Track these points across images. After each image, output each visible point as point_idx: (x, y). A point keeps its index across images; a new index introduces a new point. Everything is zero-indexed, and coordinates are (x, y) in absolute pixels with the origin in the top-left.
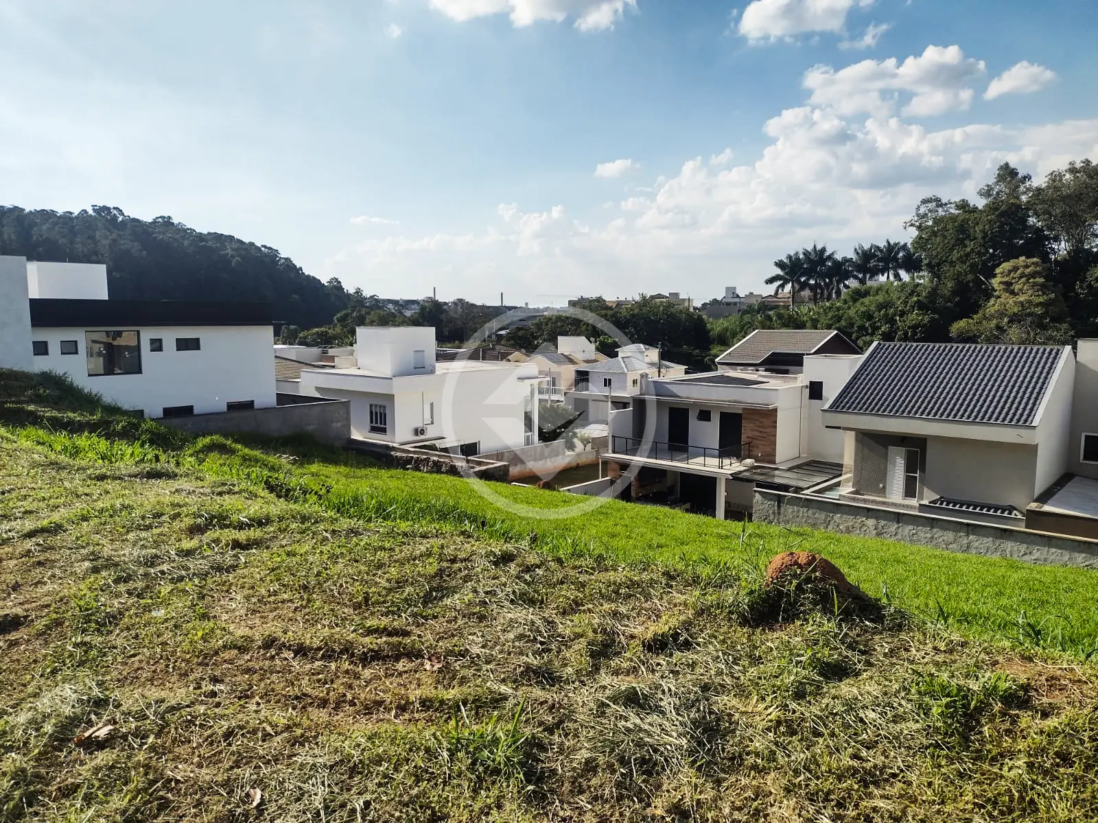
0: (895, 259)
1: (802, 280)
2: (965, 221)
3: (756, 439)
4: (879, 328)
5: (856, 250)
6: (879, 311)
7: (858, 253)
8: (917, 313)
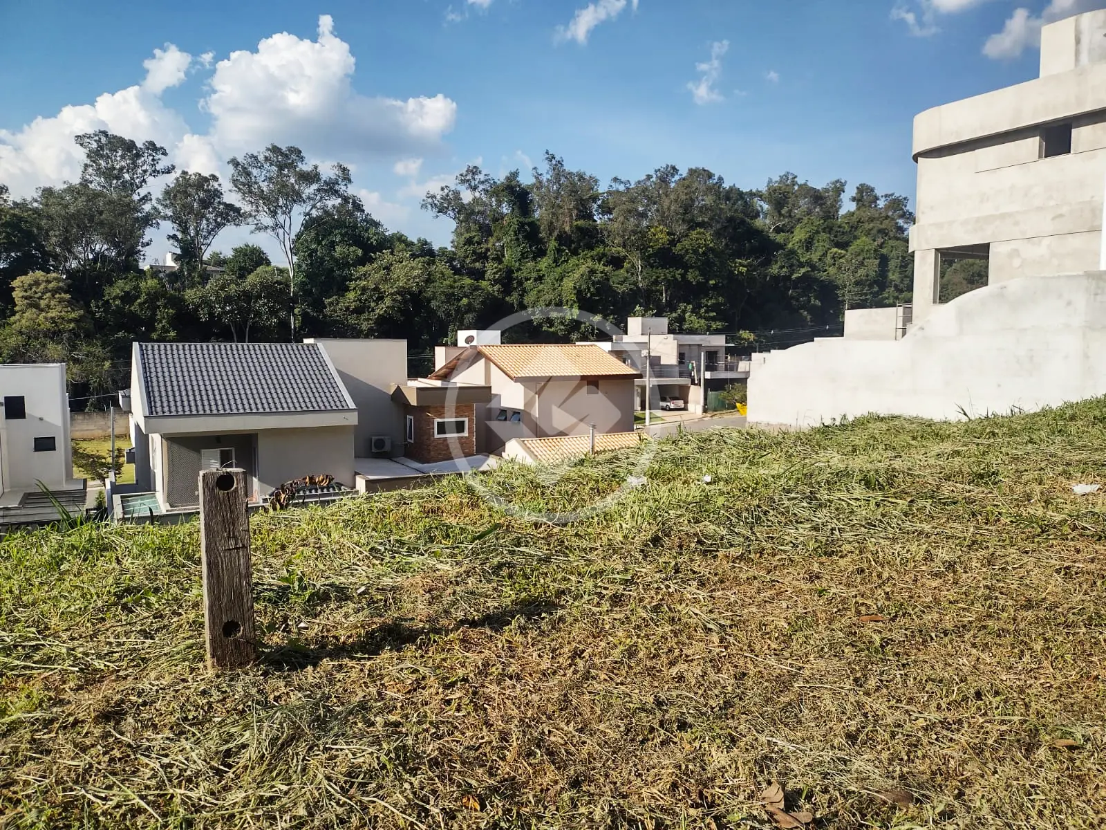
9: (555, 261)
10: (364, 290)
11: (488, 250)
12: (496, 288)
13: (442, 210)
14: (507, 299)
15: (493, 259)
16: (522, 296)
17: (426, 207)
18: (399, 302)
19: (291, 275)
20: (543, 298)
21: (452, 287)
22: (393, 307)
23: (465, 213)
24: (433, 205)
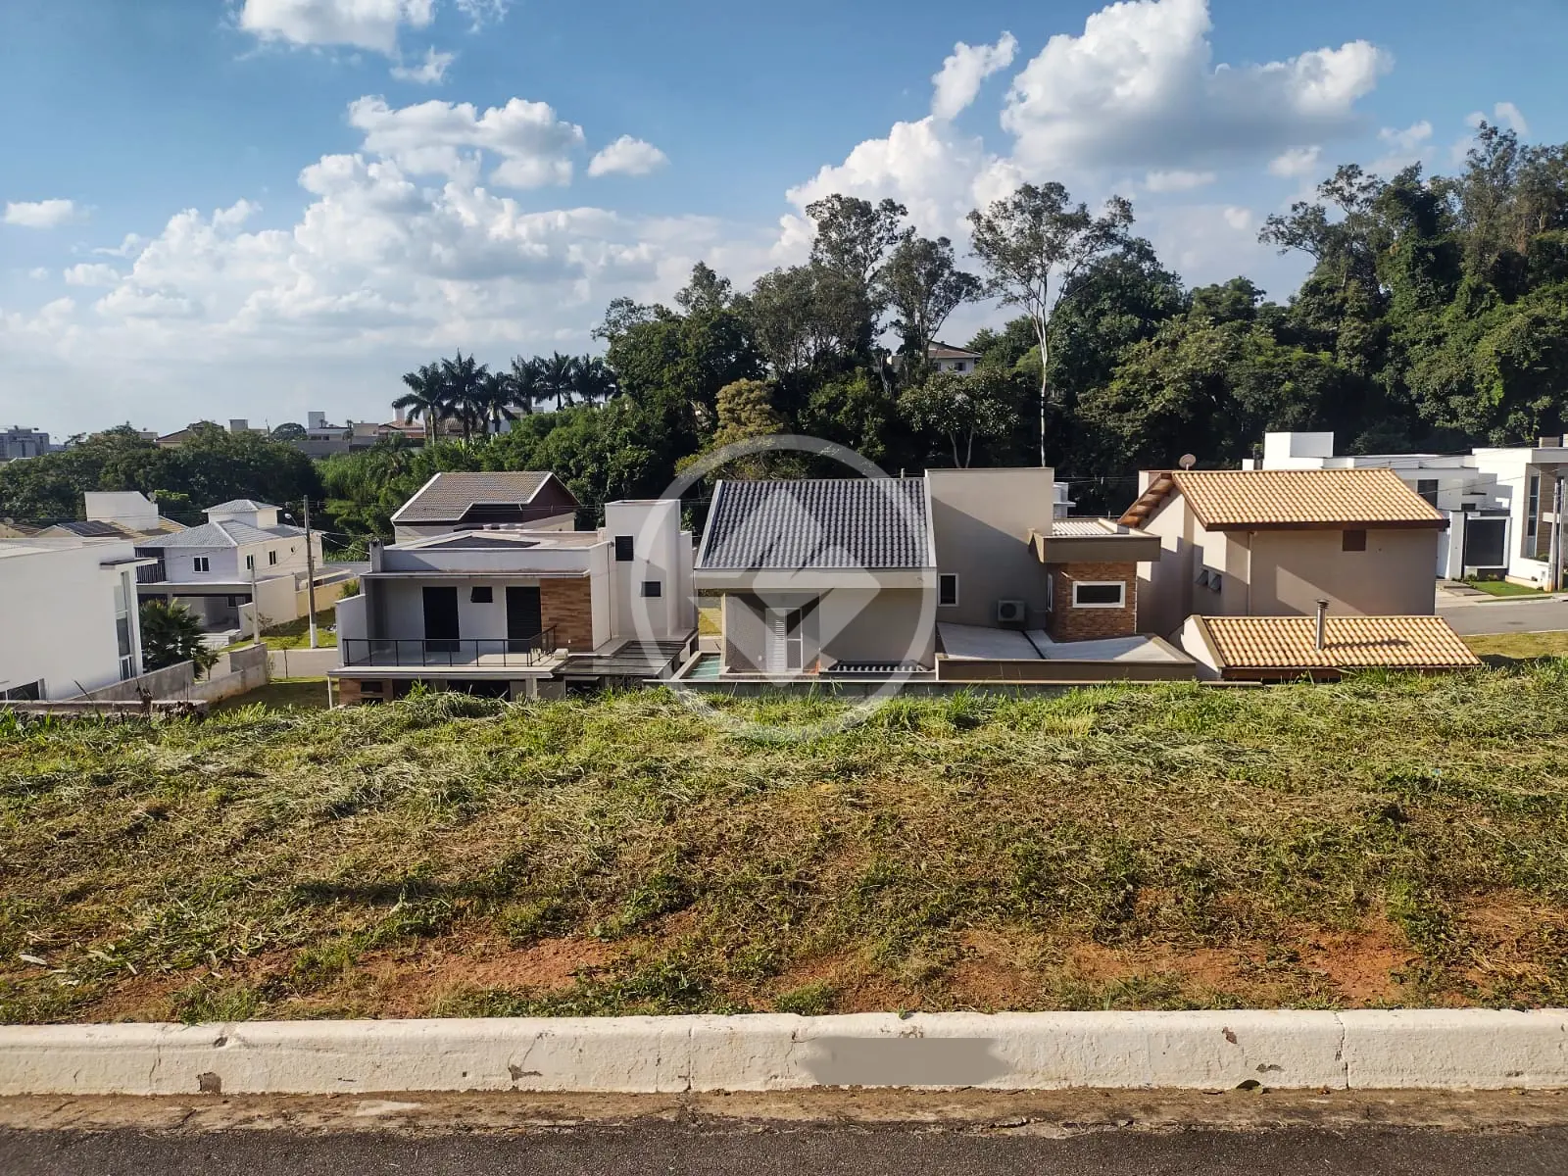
0: (566, 378)
1: (445, 403)
2: (672, 333)
3: (563, 620)
4: (585, 468)
5: (514, 364)
6: (584, 446)
7: (517, 368)
8: (631, 449)
9: (1469, 309)
10: (1136, 376)
11: (1345, 300)
12: (1355, 360)
13: (1293, 240)
14: (1374, 377)
15: (1354, 314)
16: (1401, 371)
17: (1268, 239)
18: (1186, 392)
19: (1045, 361)
20: (1438, 373)
21: (1268, 364)
22: (1176, 400)
23: (1330, 240)
24: (1279, 235)
